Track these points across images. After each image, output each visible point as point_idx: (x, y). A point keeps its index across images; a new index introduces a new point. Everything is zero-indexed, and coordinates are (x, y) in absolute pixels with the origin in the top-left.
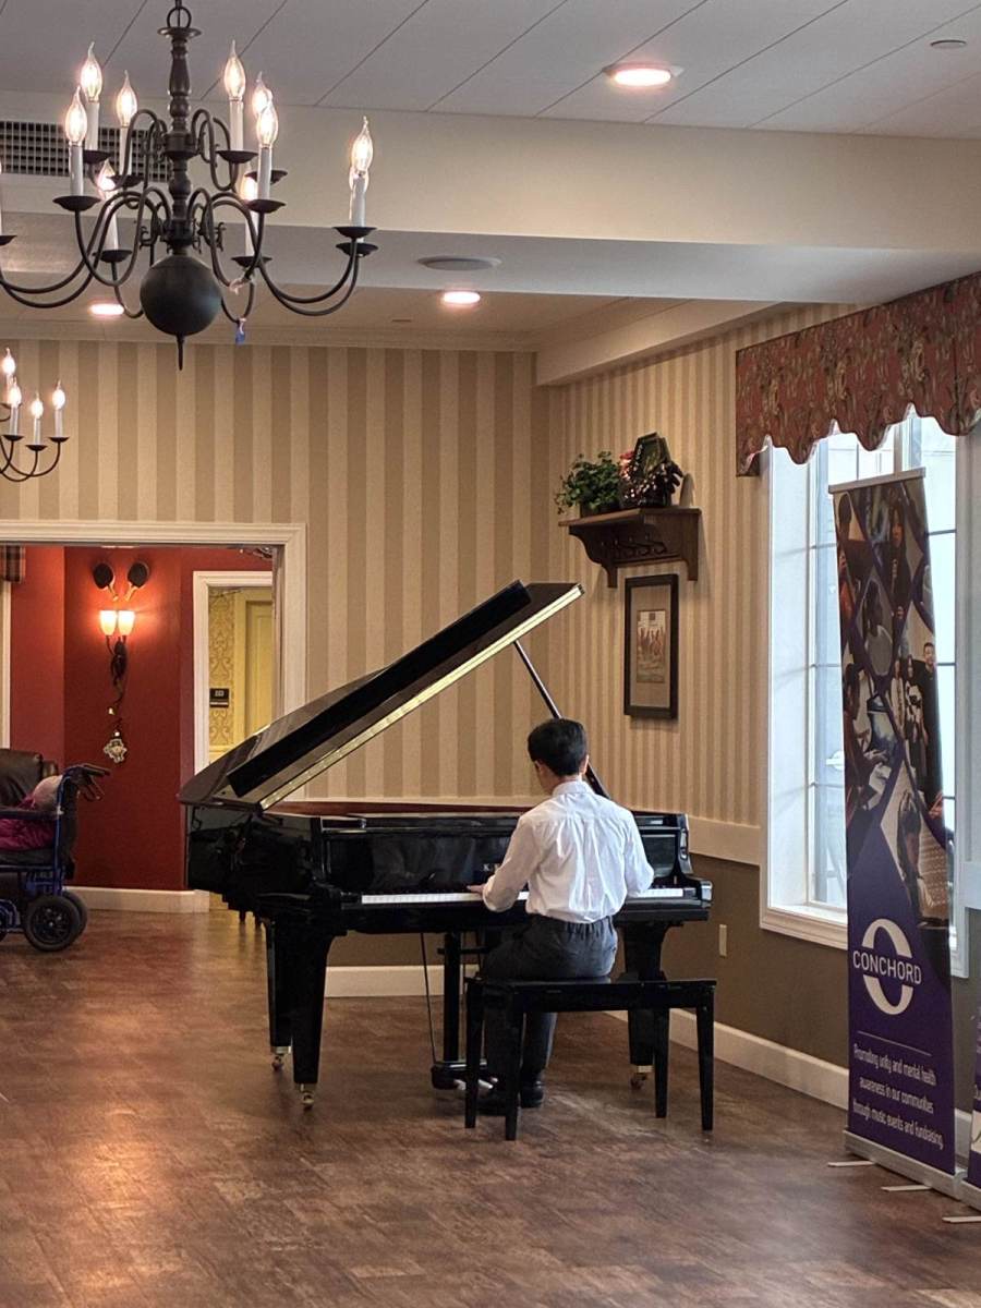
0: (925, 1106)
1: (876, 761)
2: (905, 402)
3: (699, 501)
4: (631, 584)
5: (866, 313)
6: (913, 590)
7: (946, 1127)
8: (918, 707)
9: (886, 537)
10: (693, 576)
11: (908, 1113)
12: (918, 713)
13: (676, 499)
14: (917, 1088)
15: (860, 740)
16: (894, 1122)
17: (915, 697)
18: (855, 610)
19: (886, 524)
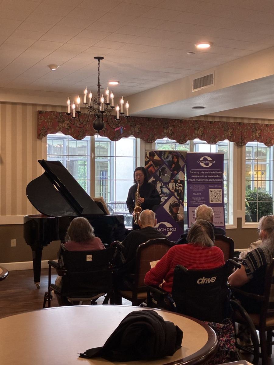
1: (163, 196)
9: (170, 160)
18: (156, 171)
19: (170, 158)
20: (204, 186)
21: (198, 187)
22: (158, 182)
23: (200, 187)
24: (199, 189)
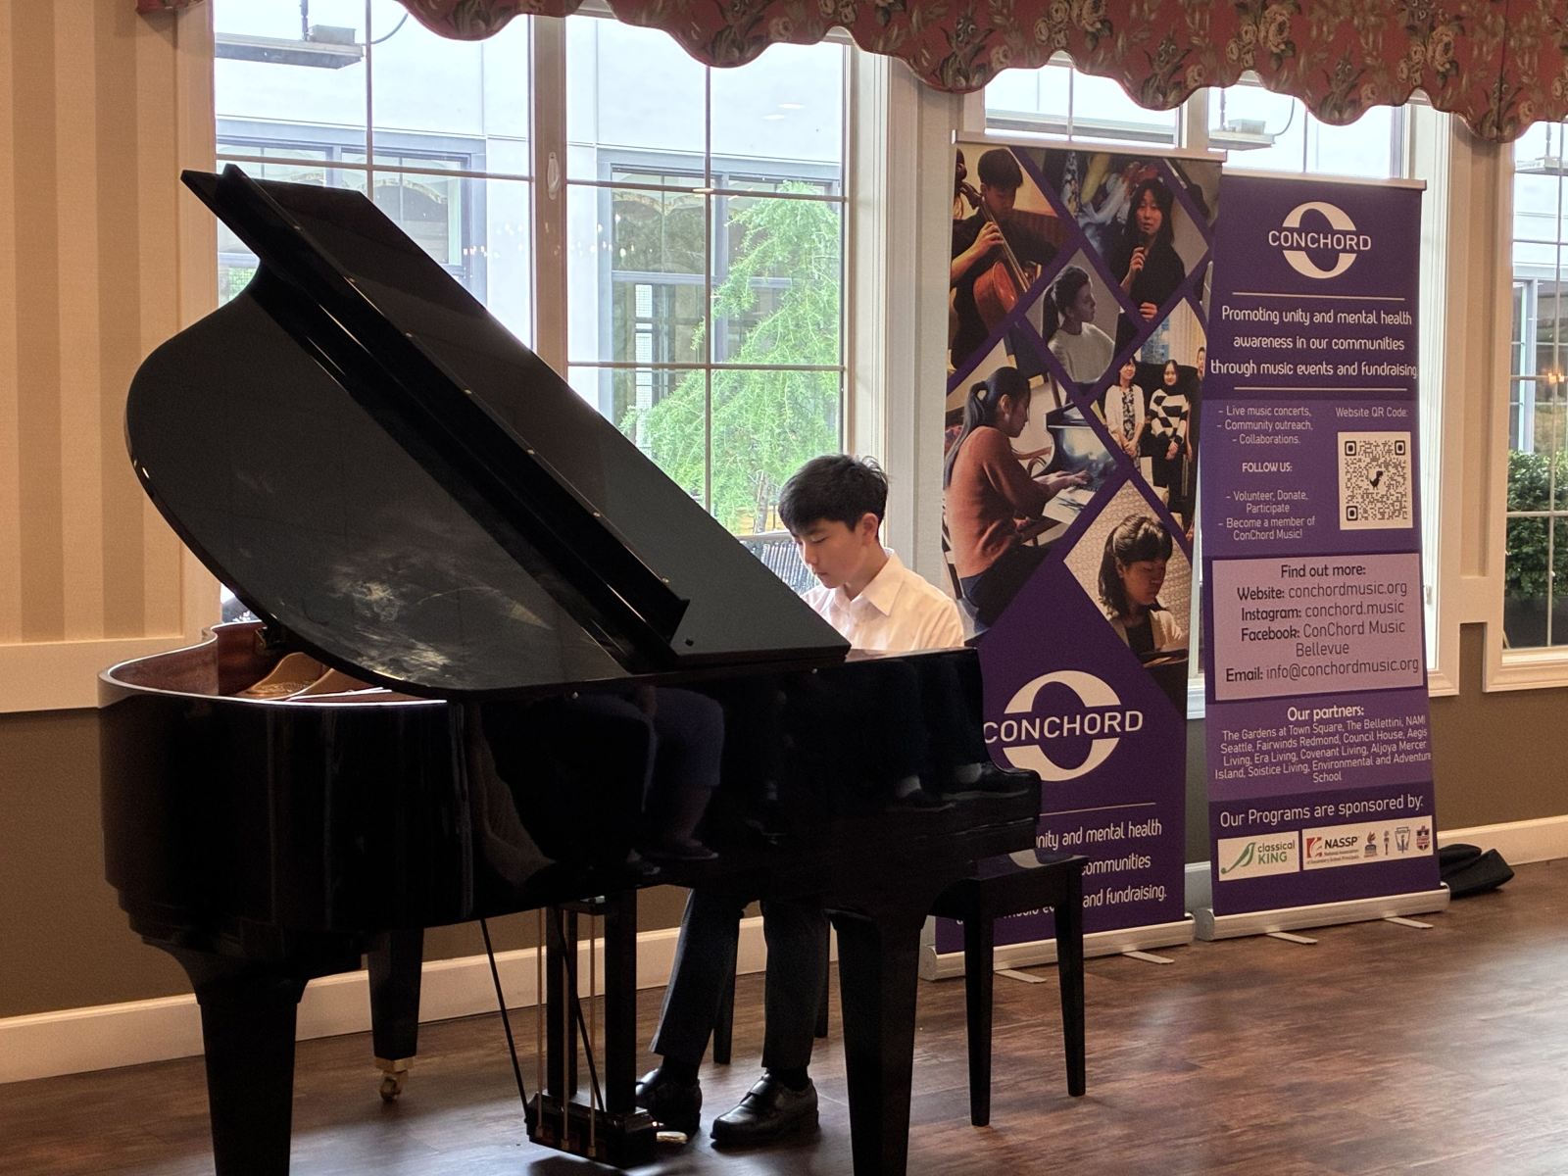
0: (1133, 863)
1: (1062, 485)
6: (1186, 286)
8: (1183, 416)
9: (1115, 218)
15: (1025, 464)
17: (1179, 408)
18: (1026, 301)
19: (1118, 204)
20: (1305, 411)
21: (1273, 419)
22: (1036, 381)
23: (1282, 419)
24: (1276, 433)
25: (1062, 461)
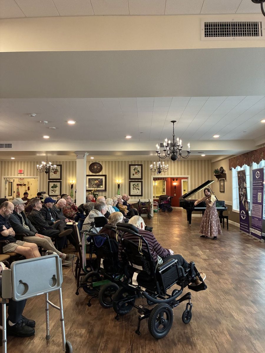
0: (247, 227)
1: (242, 196)
2: (244, 163)
3: (226, 173)
4: (220, 180)
5: (240, 156)
6: (244, 180)
7: (249, 230)
10: (226, 179)
11: (245, 228)
12: (245, 192)
13: (224, 172)
14: (246, 226)
15: (240, 194)
16: (244, 229)
17: (245, 190)
21: (255, 191)
25: (242, 194)
